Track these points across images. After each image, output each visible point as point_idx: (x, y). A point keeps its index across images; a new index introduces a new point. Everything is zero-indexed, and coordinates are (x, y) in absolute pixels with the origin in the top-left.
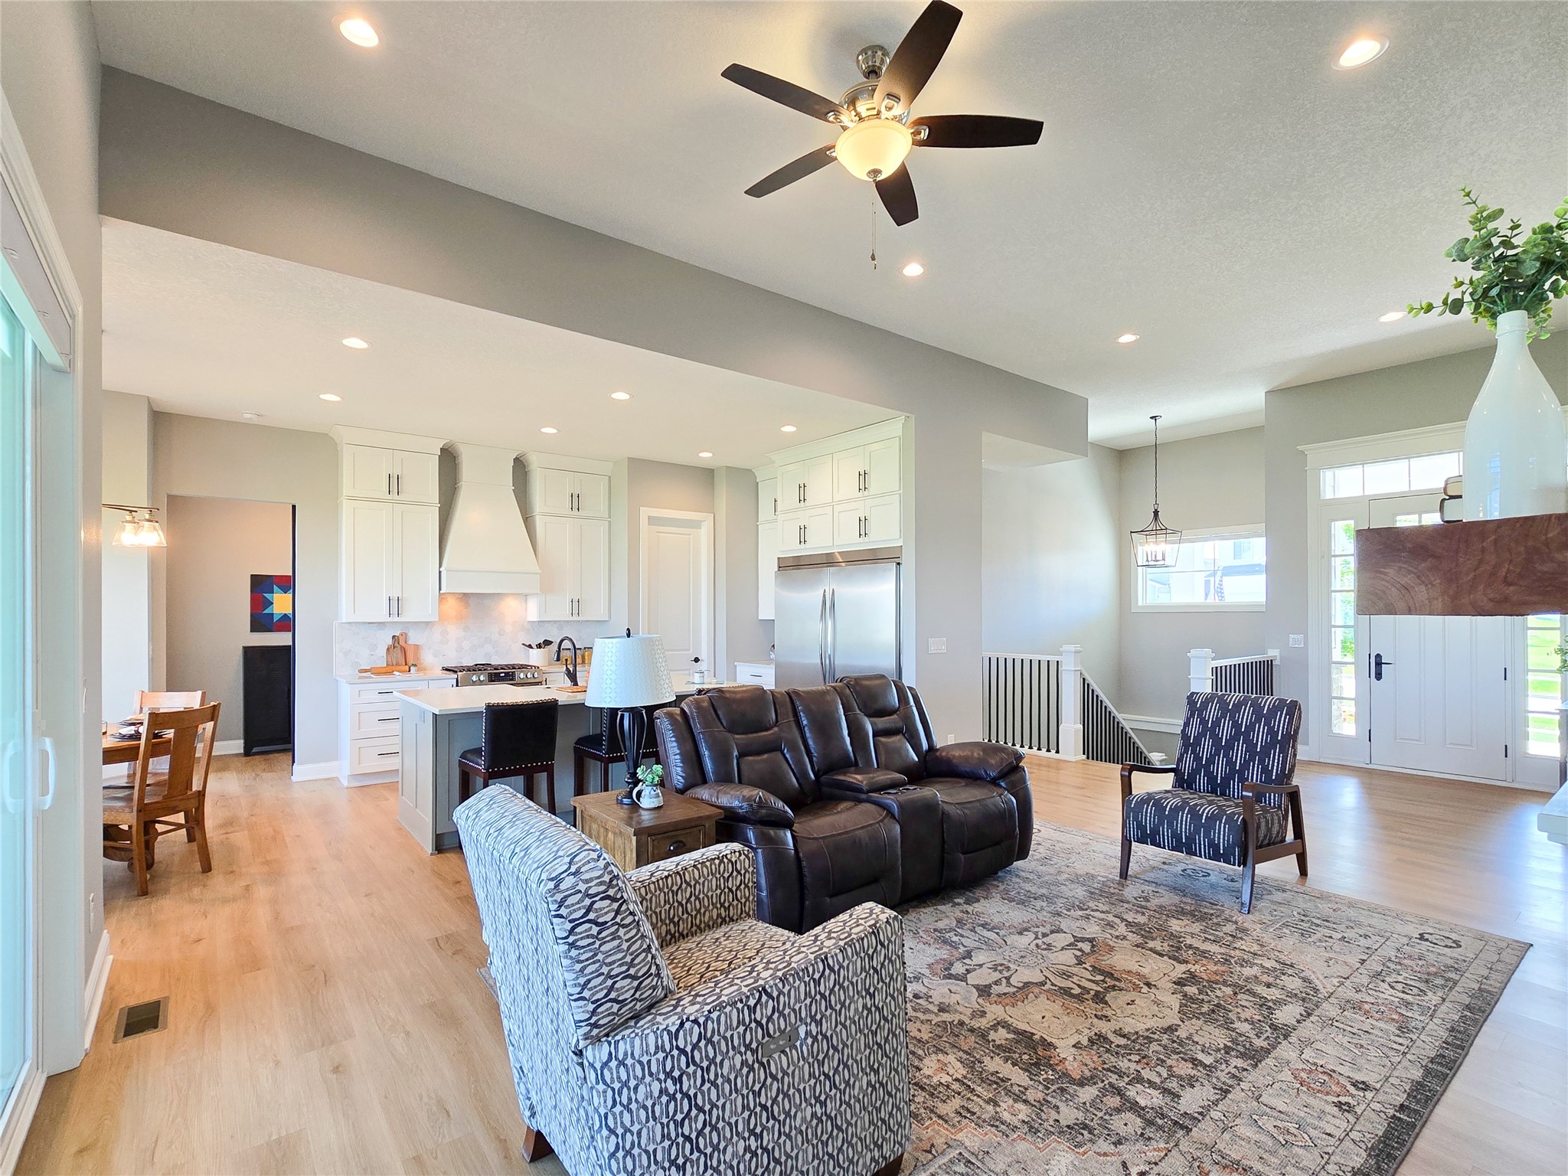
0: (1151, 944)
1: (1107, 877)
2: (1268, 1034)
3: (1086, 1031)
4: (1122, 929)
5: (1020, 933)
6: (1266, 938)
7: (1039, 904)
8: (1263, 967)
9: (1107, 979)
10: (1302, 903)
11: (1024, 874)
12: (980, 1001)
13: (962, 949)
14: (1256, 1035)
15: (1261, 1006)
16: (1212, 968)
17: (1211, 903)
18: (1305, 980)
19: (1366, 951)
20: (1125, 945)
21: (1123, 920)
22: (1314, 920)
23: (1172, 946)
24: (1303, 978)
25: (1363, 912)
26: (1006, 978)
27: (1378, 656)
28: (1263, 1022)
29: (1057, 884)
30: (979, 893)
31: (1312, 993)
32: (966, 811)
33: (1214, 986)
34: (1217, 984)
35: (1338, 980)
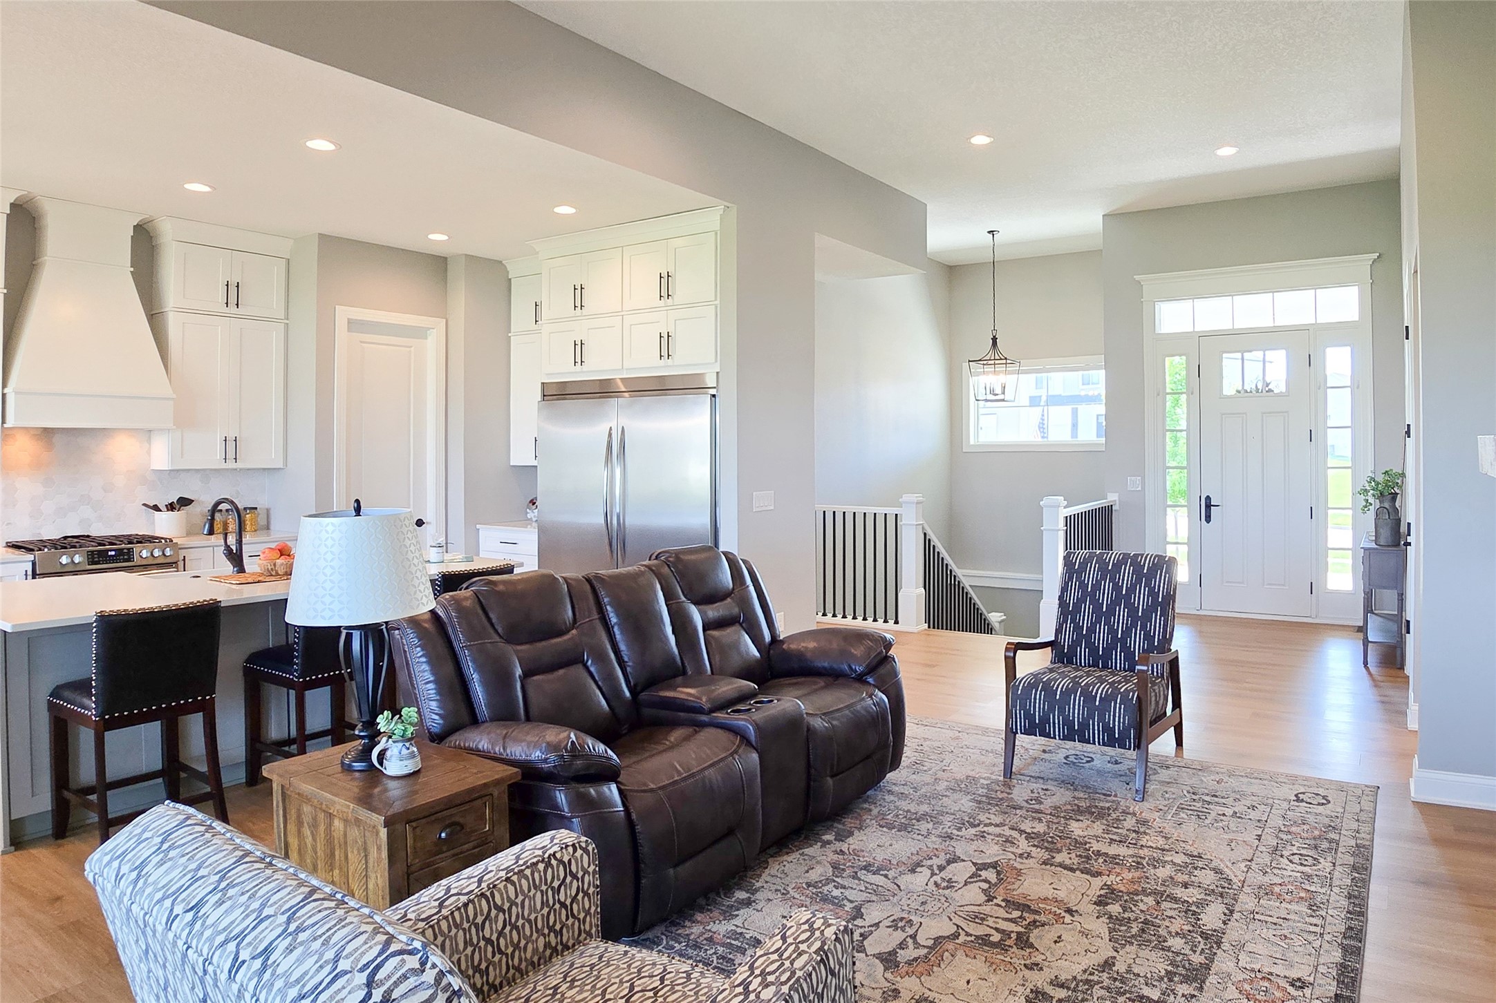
0: (1059, 858)
1: (989, 778)
2: (1202, 946)
3: (1020, 989)
4: (1024, 845)
5: (913, 871)
6: (1169, 828)
7: (924, 826)
8: (1174, 864)
9: (1025, 914)
10: (1187, 779)
11: (897, 789)
12: (889, 975)
13: (849, 906)
14: (1191, 949)
15: (1186, 912)
16: (1128, 876)
17: (1104, 795)
18: (1217, 871)
19: (1259, 824)
20: (1032, 865)
21: (1022, 832)
22: (1204, 797)
23: (1080, 856)
24: (1214, 869)
25: (1242, 779)
26: (911, 936)
27: (1208, 498)
28: (1193, 931)
29: (937, 796)
30: (849, 822)
31: (1226, 885)
32: (835, 723)
33: (1136, 898)
34: (1137, 895)
35: (1244, 864)
